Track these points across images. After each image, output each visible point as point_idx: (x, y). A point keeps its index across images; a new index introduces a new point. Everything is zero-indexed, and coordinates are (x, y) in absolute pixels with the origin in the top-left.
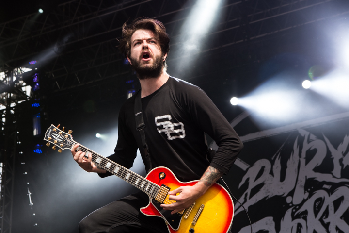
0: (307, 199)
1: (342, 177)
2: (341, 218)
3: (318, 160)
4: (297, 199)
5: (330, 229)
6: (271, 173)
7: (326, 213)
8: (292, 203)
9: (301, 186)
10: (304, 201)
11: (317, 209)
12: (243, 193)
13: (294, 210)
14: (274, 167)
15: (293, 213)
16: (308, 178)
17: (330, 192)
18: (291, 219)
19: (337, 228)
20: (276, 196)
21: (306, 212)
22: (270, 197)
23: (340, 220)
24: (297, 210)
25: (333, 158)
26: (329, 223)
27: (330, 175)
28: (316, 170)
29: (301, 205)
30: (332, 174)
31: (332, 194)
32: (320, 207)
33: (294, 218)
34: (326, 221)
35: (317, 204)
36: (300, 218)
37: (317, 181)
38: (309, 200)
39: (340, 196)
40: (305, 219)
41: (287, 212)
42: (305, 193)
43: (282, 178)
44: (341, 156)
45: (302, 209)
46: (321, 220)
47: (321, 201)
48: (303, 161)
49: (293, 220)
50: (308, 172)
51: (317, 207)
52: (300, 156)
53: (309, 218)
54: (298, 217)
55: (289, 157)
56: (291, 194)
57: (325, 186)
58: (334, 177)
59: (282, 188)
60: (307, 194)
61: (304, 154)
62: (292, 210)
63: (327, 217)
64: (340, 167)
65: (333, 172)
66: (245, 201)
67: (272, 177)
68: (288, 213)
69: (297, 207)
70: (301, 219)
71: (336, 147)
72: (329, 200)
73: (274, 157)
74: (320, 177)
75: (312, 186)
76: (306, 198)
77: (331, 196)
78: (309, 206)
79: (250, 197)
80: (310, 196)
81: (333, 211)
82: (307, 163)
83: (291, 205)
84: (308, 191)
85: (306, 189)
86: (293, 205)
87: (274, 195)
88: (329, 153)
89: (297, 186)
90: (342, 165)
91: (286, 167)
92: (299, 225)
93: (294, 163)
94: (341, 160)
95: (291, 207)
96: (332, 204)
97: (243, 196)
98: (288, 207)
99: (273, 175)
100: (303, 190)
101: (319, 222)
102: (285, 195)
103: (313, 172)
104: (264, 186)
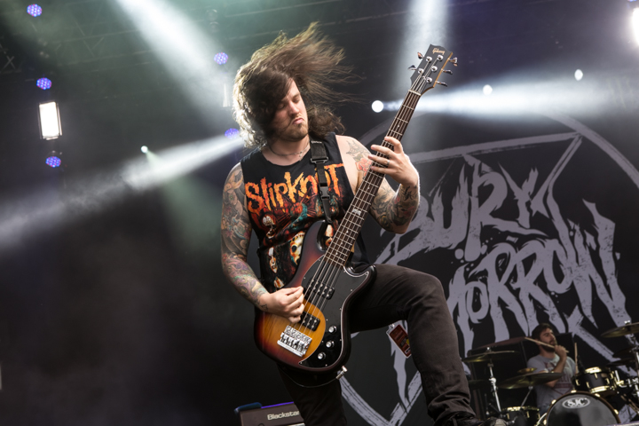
0: (485, 255)
1: (531, 227)
2: (535, 283)
3: (497, 200)
4: (471, 252)
5: (521, 298)
6: (430, 215)
7: (514, 275)
8: (463, 258)
9: (475, 236)
10: (482, 257)
11: (501, 269)
12: (388, 243)
13: (468, 269)
14: (433, 207)
15: (466, 274)
16: (484, 225)
17: (518, 246)
18: (464, 281)
19: (531, 297)
20: (440, 249)
21: (485, 273)
22: (430, 249)
23: (534, 286)
24: (472, 269)
25: (517, 201)
26: (519, 290)
27: (515, 224)
28: (495, 214)
29: (477, 262)
30: (517, 222)
31: (520, 249)
32: (504, 267)
33: (468, 280)
34: (515, 286)
35: (500, 262)
36: (477, 280)
37: (497, 230)
38: (488, 256)
39: (531, 253)
40: (485, 281)
41: (457, 272)
42: (482, 245)
43: (447, 224)
44: (528, 198)
45: (479, 269)
46: (507, 284)
47: (504, 258)
48: (475, 201)
49: (466, 283)
50: (483, 216)
51: (501, 267)
52: (470, 193)
53: (489, 280)
54: (474, 278)
55: (454, 194)
56: (462, 245)
57: (509, 238)
58: (521, 226)
59: (447, 237)
60: (485, 247)
61: (475, 191)
62: (465, 268)
63: (515, 281)
64: (528, 214)
65: (519, 219)
66: (393, 254)
67: (431, 221)
68: (460, 273)
69: (472, 265)
70: (479, 282)
71: (520, 185)
72: (517, 258)
73: (431, 192)
74: (502, 225)
75: (490, 236)
76: (483, 253)
77: (519, 252)
78: (489, 264)
79: (399, 249)
80: (489, 250)
81: (524, 274)
82: (481, 203)
83: (462, 261)
84: (486, 244)
85: (482, 240)
86: (465, 262)
87: (437, 246)
88: (510, 193)
89: (470, 235)
90: (530, 211)
91: (452, 209)
92: (477, 291)
93: (462, 202)
94: (528, 204)
95: (463, 264)
96: (521, 263)
97: (389, 247)
98: (458, 264)
99: (433, 219)
100: (478, 241)
101: (505, 288)
102: (452, 248)
103: (491, 217)
104: (421, 233)
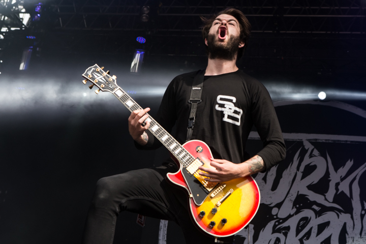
0: (293, 215)
1: (333, 202)
2: (322, 243)
3: (315, 178)
4: (283, 213)
6: (265, 179)
7: (308, 235)
8: (277, 215)
9: (291, 200)
10: (290, 216)
11: (300, 228)
13: (277, 223)
14: (269, 174)
15: (275, 226)
16: (299, 193)
17: (318, 214)
18: (271, 231)
20: (263, 205)
21: (288, 228)
24: (280, 223)
25: (330, 180)
27: (323, 197)
28: (310, 187)
29: (285, 220)
30: (325, 196)
32: (303, 227)
33: (274, 231)
34: (305, 242)
35: (302, 223)
36: (281, 233)
37: (308, 200)
38: (295, 216)
39: (327, 221)
40: (286, 235)
41: (269, 224)
42: (293, 208)
43: (274, 188)
44: (339, 180)
45: (285, 224)
46: (301, 240)
47: (306, 220)
48: (300, 175)
49: (272, 233)
50: (301, 187)
51: (301, 227)
52: (298, 169)
53: (289, 234)
54: (279, 231)
55: (287, 168)
56: (279, 206)
57: (315, 207)
58: (326, 199)
59: (271, 197)
60: (295, 210)
61: (302, 168)
62: (275, 222)
63: (308, 239)
64: (335, 191)
65: (326, 194)
67: (264, 184)
68: (270, 225)
69: (281, 221)
70: (282, 234)
71: (336, 170)
72: (315, 222)
74: (313, 196)
75: (301, 202)
76: (292, 214)
77: (318, 218)
78: (293, 223)
80: (296, 213)
81: (315, 234)
82: (303, 178)
83: (275, 217)
84: (296, 207)
85: (294, 205)
86: (277, 218)
87: (262, 202)
88: (327, 174)
89: (287, 198)
90: (337, 189)
91: (281, 177)
92: (278, 240)
93: (290, 174)
94: (337, 184)
95: (275, 219)
96: (317, 227)
98: (272, 218)
99: (266, 183)
100: (291, 205)
101: (299, 242)
102: (272, 205)
103: (307, 189)
